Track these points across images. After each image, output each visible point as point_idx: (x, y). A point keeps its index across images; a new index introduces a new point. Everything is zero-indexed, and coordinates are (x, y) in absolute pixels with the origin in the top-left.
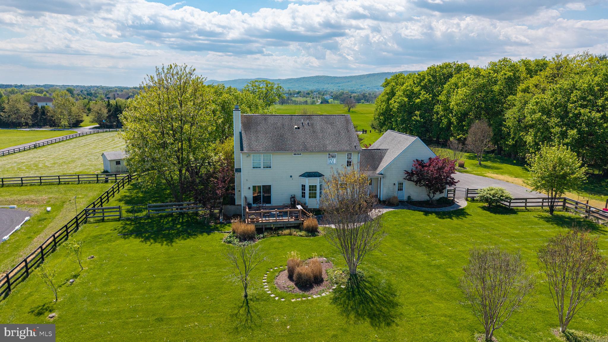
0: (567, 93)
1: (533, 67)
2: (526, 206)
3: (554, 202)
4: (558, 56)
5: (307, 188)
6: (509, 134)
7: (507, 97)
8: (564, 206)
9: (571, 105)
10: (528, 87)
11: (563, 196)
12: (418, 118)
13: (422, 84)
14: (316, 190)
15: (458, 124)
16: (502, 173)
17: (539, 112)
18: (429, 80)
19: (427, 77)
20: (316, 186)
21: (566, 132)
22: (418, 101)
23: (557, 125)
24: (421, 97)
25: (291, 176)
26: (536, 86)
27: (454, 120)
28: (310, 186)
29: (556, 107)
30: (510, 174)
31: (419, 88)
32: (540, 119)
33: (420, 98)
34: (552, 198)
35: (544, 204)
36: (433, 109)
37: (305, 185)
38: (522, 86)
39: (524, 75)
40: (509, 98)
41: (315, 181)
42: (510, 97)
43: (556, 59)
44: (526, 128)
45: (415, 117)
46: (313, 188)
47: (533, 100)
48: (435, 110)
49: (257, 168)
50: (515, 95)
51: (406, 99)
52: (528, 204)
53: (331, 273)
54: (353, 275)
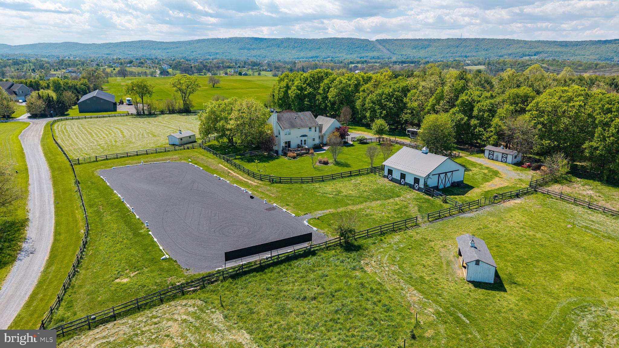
0: (381, 95)
2: (372, 141)
6: (358, 112)
7: (355, 94)
8: (383, 140)
9: (383, 101)
10: (364, 89)
11: (383, 136)
13: (307, 82)
15: (331, 106)
16: (358, 131)
17: (371, 103)
18: (311, 80)
19: (309, 79)
20: (306, 140)
21: (382, 111)
22: (306, 93)
23: (378, 109)
24: (307, 90)
25: (297, 137)
27: (329, 104)
29: (378, 101)
30: (362, 131)
31: (305, 85)
32: (372, 107)
34: (379, 138)
35: (377, 140)
37: (302, 140)
38: (361, 89)
40: (356, 94)
41: (305, 138)
44: (365, 110)
48: (317, 98)
49: (286, 135)
50: (359, 93)
51: (299, 92)
53: (329, 161)
54: (335, 161)
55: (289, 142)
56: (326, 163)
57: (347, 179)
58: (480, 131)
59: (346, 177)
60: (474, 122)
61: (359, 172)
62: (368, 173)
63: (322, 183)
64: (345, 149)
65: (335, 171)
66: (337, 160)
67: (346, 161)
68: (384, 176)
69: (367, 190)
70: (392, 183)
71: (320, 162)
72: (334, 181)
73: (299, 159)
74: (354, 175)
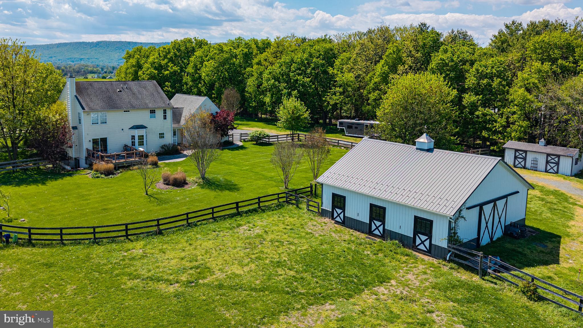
1: (260, 45)
2: (278, 141)
3: (294, 137)
4: (278, 38)
5: (137, 138)
6: (251, 98)
8: (298, 139)
9: (292, 74)
12: (170, 89)
13: (169, 57)
14: (143, 139)
17: (272, 79)
18: (175, 54)
19: (172, 52)
20: (143, 136)
21: (291, 92)
22: (167, 72)
24: (169, 68)
25: (122, 130)
26: (266, 60)
28: (139, 136)
29: (283, 76)
31: (166, 60)
33: (168, 70)
34: (292, 134)
35: (288, 138)
36: (182, 80)
37: (134, 136)
39: (255, 51)
41: (142, 132)
42: (248, 69)
43: (277, 40)
45: (166, 88)
46: (141, 137)
47: (267, 71)
48: (184, 81)
49: (95, 124)
50: (252, 67)
51: (155, 71)
52: (279, 139)
53: (189, 179)
54: (203, 178)
55: (104, 141)
56: (180, 183)
57: (227, 223)
58: (485, 115)
59: (224, 218)
60: (469, 98)
61: (259, 203)
62: (280, 206)
63: (156, 240)
64: (227, 154)
65: (200, 201)
66: (206, 176)
67: (229, 178)
68: (323, 213)
69: (284, 257)
70: (348, 233)
71: (167, 181)
72: (191, 233)
73: (120, 175)
74: (246, 212)
